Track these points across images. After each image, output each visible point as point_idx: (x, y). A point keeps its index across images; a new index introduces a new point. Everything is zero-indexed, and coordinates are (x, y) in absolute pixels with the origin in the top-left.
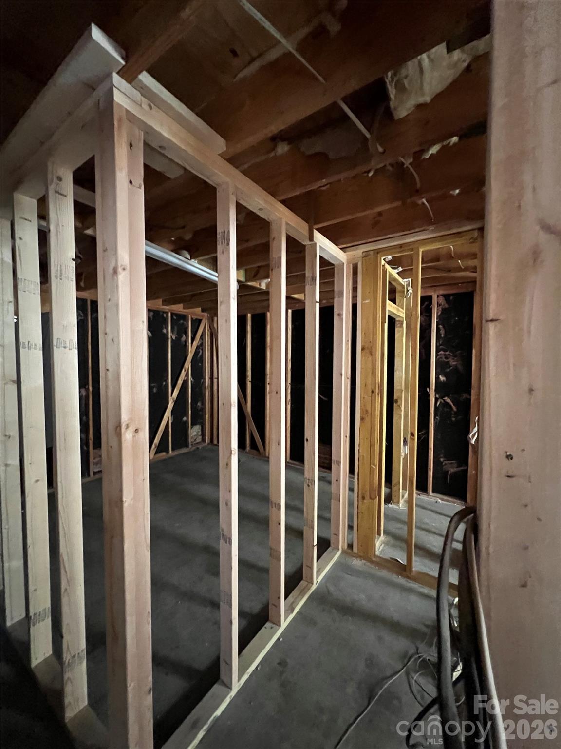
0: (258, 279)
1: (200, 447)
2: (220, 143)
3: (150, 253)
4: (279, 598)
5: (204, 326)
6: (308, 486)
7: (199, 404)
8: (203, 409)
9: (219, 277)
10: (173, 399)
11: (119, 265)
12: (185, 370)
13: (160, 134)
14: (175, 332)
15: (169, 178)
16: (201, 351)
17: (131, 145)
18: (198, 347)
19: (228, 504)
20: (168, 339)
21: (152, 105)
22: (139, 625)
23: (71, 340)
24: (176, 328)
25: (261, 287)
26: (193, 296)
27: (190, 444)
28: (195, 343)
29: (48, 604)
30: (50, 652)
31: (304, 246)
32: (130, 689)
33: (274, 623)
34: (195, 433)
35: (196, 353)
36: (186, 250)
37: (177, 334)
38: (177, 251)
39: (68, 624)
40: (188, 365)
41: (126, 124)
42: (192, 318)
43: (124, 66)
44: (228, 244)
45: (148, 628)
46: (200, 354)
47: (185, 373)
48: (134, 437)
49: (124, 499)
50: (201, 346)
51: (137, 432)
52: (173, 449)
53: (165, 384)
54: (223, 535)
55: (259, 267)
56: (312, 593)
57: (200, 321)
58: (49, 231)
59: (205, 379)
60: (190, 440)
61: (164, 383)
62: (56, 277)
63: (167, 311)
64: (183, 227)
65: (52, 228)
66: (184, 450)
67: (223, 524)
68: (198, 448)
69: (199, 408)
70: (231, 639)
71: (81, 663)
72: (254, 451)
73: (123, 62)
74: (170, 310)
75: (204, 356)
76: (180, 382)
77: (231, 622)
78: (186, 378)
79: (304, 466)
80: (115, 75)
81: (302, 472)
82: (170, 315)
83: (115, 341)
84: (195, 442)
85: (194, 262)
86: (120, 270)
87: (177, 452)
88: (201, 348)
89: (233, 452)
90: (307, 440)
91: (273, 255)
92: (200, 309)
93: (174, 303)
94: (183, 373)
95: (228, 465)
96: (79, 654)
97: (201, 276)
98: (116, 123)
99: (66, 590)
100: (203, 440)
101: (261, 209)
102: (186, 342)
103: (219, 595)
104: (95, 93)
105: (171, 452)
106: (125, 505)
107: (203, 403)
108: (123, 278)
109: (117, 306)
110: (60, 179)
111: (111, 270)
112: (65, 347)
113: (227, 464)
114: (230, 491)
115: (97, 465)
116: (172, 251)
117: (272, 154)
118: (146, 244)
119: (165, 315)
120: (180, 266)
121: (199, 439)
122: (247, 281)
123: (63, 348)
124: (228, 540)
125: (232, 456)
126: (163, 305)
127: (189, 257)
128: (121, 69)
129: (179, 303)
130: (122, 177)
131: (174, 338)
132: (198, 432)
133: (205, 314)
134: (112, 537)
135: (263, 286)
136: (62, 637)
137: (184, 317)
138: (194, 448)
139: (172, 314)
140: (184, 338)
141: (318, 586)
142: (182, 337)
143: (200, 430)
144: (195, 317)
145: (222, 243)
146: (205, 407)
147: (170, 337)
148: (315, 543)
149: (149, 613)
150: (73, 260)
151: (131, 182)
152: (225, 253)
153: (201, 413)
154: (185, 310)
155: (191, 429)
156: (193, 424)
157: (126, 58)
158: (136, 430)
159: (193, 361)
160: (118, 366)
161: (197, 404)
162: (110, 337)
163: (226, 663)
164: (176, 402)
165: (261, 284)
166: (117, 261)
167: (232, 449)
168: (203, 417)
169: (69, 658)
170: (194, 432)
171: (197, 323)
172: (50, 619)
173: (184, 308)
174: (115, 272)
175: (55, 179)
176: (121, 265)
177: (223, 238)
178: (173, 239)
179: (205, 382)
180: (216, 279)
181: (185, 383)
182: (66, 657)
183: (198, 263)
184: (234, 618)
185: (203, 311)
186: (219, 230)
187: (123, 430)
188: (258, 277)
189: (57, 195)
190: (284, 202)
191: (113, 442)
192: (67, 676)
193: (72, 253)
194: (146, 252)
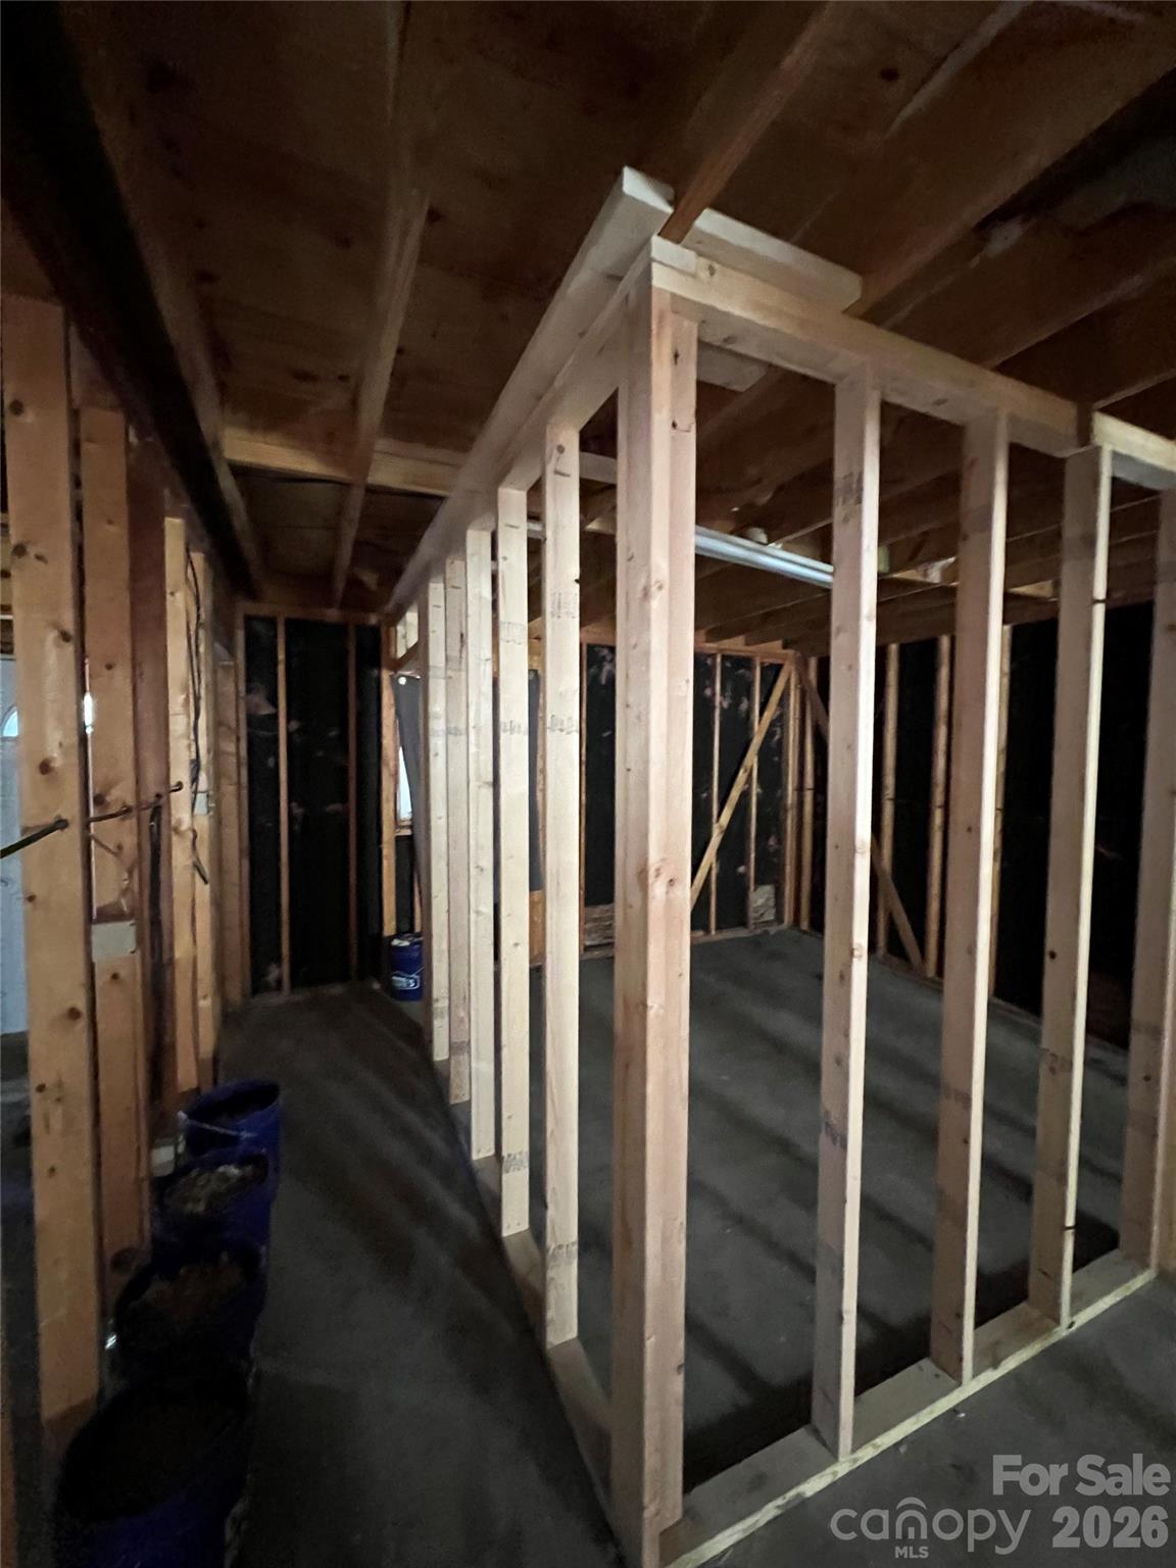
0: (922, 562)
1: (773, 930)
2: (848, 286)
3: (703, 549)
4: (960, 1316)
5: (788, 677)
6: (1052, 1070)
7: (772, 841)
8: (780, 853)
9: (837, 575)
10: (721, 827)
11: (653, 580)
12: (746, 771)
13: (727, 314)
14: (728, 694)
15: (734, 393)
16: (778, 730)
17: (676, 356)
18: (772, 724)
19: (842, 1062)
20: (714, 708)
21: (716, 266)
22: (666, 1240)
23: (570, 719)
24: (729, 687)
25: (928, 580)
26: (768, 615)
27: (752, 922)
28: (769, 715)
29: (525, 1147)
30: (525, 1226)
31: (1063, 461)
32: (650, 1343)
33: (945, 1370)
34: (760, 902)
35: (770, 734)
36: (759, 526)
37: (732, 698)
38: (741, 531)
39: (554, 1189)
40: (752, 759)
41: (670, 318)
42: (762, 664)
43: (672, 215)
44: (859, 500)
45: (680, 1249)
46: (777, 737)
47: (747, 774)
48: (667, 893)
49: (650, 1003)
50: (780, 721)
51: (672, 885)
52: (718, 928)
53: (707, 797)
54: (827, 1125)
55: (925, 533)
56: (1054, 1345)
57: (777, 669)
58: (545, 539)
59: (786, 789)
60: (752, 915)
61: (705, 795)
62: (553, 615)
63: (713, 652)
64: (759, 481)
65: (549, 534)
66: (742, 933)
67: (828, 1101)
68: (766, 932)
69: (771, 850)
70: (839, 1352)
71: (570, 1263)
72: (895, 960)
73: (669, 210)
74: (721, 650)
75: (784, 741)
76: (735, 794)
77: (840, 1318)
78: (746, 786)
79: (1039, 1022)
80: (656, 240)
81: (1035, 1037)
82: (719, 660)
83: (643, 719)
84: (762, 920)
85: (775, 548)
86: (654, 589)
87: (728, 934)
88: (779, 724)
89: (856, 953)
90: (1053, 955)
91: (970, 499)
92: (778, 644)
93: (728, 636)
94: (742, 776)
95: (845, 978)
96: (568, 1246)
97: (788, 575)
98: (654, 326)
99: (552, 1132)
100: (779, 918)
101: (939, 403)
102: (750, 711)
103: (813, 1251)
104: (621, 286)
105: (713, 932)
106: (651, 1014)
107: (781, 841)
108: (657, 604)
109: (647, 654)
110: (561, 449)
111: (639, 594)
112: (562, 730)
113: (842, 977)
114: (847, 1035)
115: (589, 935)
116: (732, 533)
117: (976, 261)
118: (697, 533)
119: (709, 662)
120: (746, 560)
121: (770, 916)
122: (894, 568)
123: (558, 732)
124: (839, 1138)
125: (855, 960)
126: (707, 641)
127: (763, 538)
128: (668, 221)
129: (738, 634)
130: (660, 419)
131: (725, 705)
132: (768, 900)
133: (790, 652)
134: (627, 1066)
135: (934, 575)
136: (546, 1206)
137: (745, 663)
138: (759, 931)
139: (724, 658)
140: (744, 706)
141: (1071, 1334)
142: (741, 702)
143: (772, 896)
144: (768, 661)
145: (844, 502)
146: (785, 848)
147: (717, 703)
148: (1070, 1221)
149: (681, 1224)
150: (577, 581)
151: (674, 425)
152: (851, 523)
153: (775, 860)
154: (750, 648)
155: (755, 890)
156: (759, 882)
157: (673, 203)
158: (671, 880)
159: (763, 753)
160: (646, 762)
161: (767, 839)
162: (633, 713)
163: (826, 1396)
164: (728, 834)
165: (929, 572)
166: (649, 576)
167: (855, 946)
168: (780, 868)
169: (553, 1247)
170: (760, 898)
171: (772, 672)
172: (527, 1170)
173: (747, 644)
174: (646, 594)
175: (555, 451)
176: (657, 582)
177: (848, 490)
178: (735, 509)
179: (786, 796)
180: (828, 578)
181: (745, 795)
182: (551, 1243)
183: (785, 549)
184: (848, 1312)
185: (785, 647)
186: (840, 472)
187: (651, 879)
188: (921, 556)
189: (558, 476)
190: (1004, 369)
191: (635, 899)
192: (551, 1274)
193: (574, 571)
194: (697, 547)
